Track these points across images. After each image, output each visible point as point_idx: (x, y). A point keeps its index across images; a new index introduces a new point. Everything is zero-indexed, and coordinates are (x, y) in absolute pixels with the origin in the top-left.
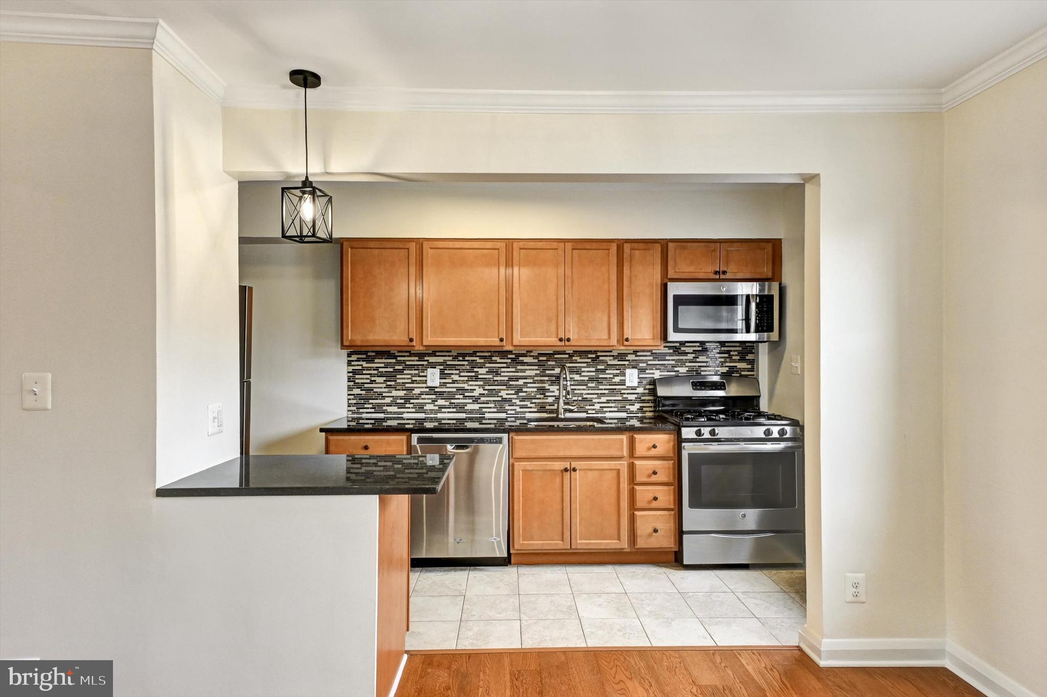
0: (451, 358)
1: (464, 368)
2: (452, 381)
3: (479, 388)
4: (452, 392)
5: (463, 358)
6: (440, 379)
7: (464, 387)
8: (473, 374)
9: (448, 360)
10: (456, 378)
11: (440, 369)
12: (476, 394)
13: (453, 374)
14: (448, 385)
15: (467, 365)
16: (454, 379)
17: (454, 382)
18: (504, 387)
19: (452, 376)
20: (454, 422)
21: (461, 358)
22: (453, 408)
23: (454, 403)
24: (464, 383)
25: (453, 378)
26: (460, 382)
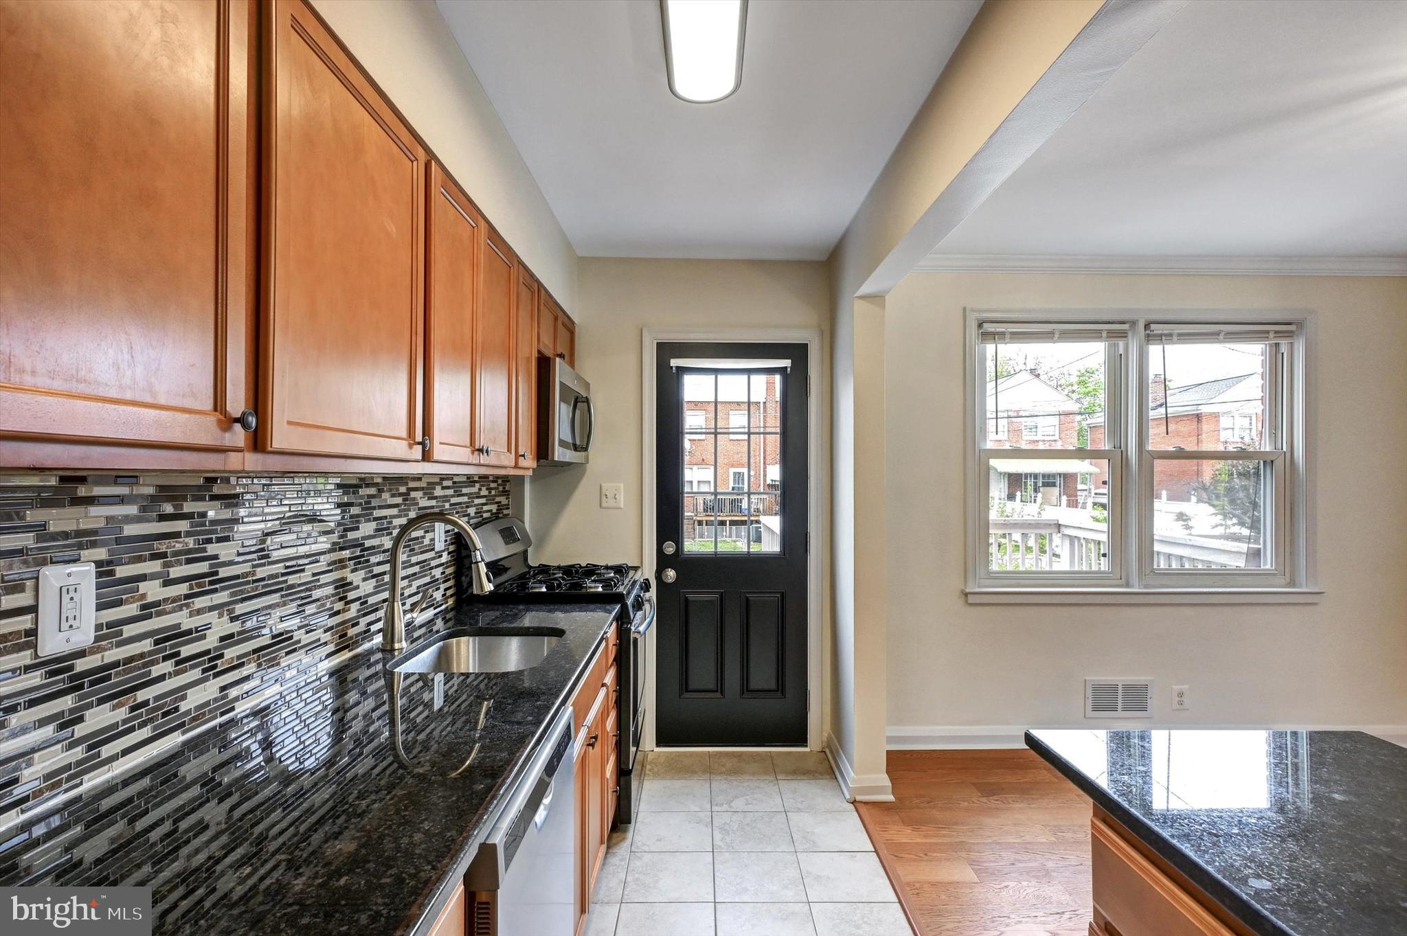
0: (132, 510)
1: (179, 546)
2: (143, 607)
3: (220, 616)
4: (142, 656)
5: (175, 507)
6: (100, 607)
7: (178, 626)
8: (203, 567)
9: (128, 519)
10: (153, 591)
11: (99, 564)
12: (211, 641)
13: (143, 578)
14: (129, 631)
15: (188, 534)
16: (150, 599)
17: (149, 610)
18: (275, 598)
19: (143, 587)
20: (146, 782)
21: (168, 508)
22: (143, 725)
23: (145, 703)
24: (180, 608)
25: (144, 596)
26: (169, 607)
